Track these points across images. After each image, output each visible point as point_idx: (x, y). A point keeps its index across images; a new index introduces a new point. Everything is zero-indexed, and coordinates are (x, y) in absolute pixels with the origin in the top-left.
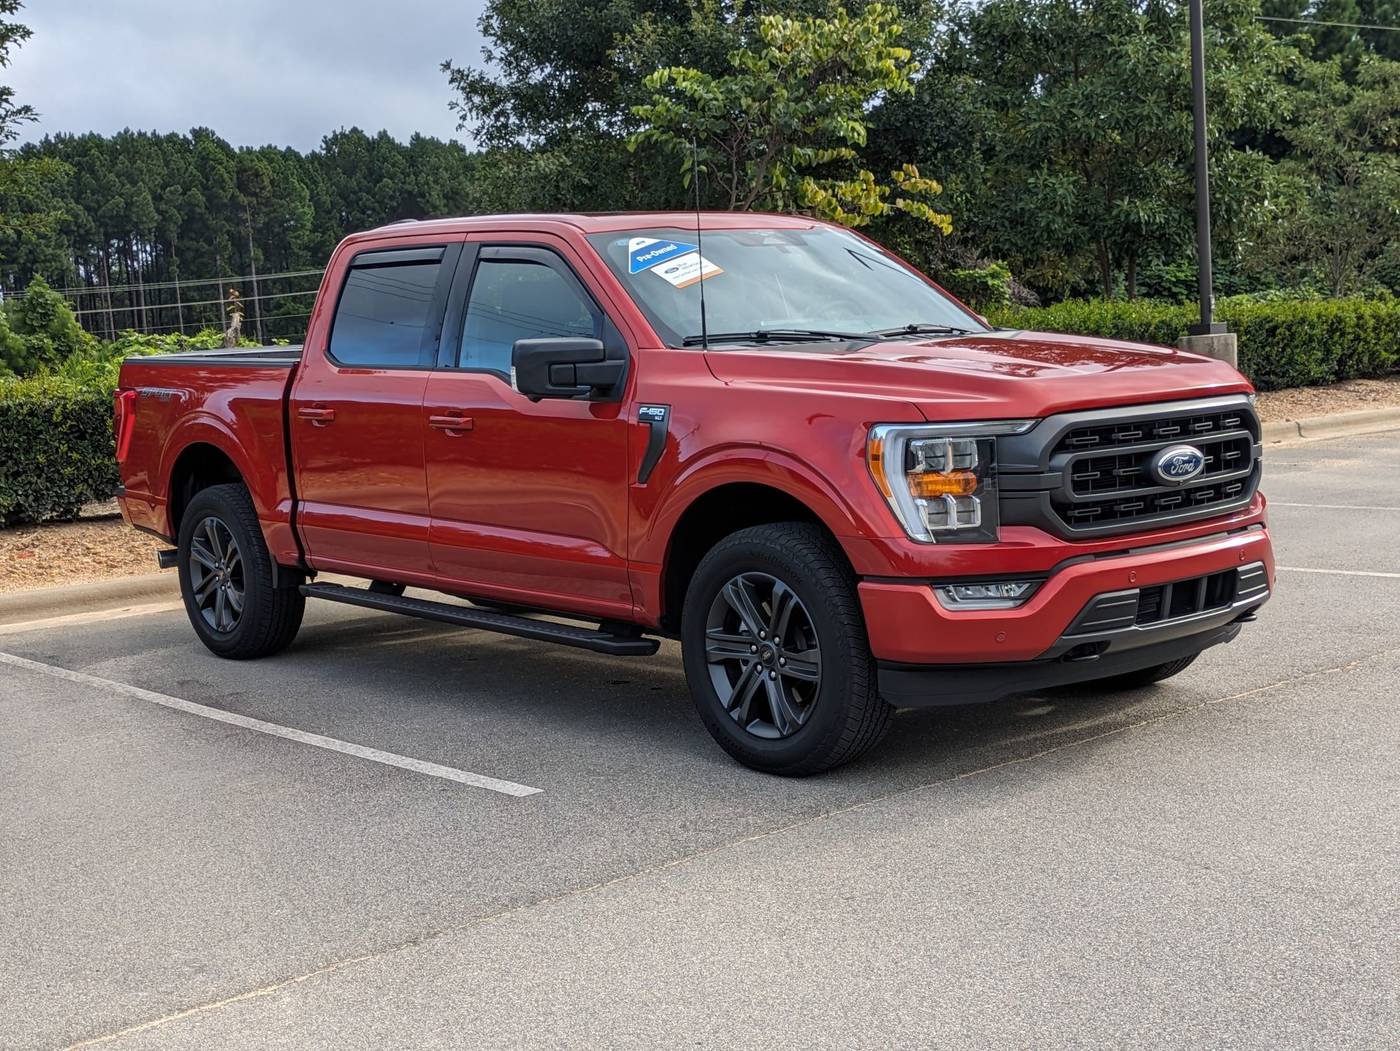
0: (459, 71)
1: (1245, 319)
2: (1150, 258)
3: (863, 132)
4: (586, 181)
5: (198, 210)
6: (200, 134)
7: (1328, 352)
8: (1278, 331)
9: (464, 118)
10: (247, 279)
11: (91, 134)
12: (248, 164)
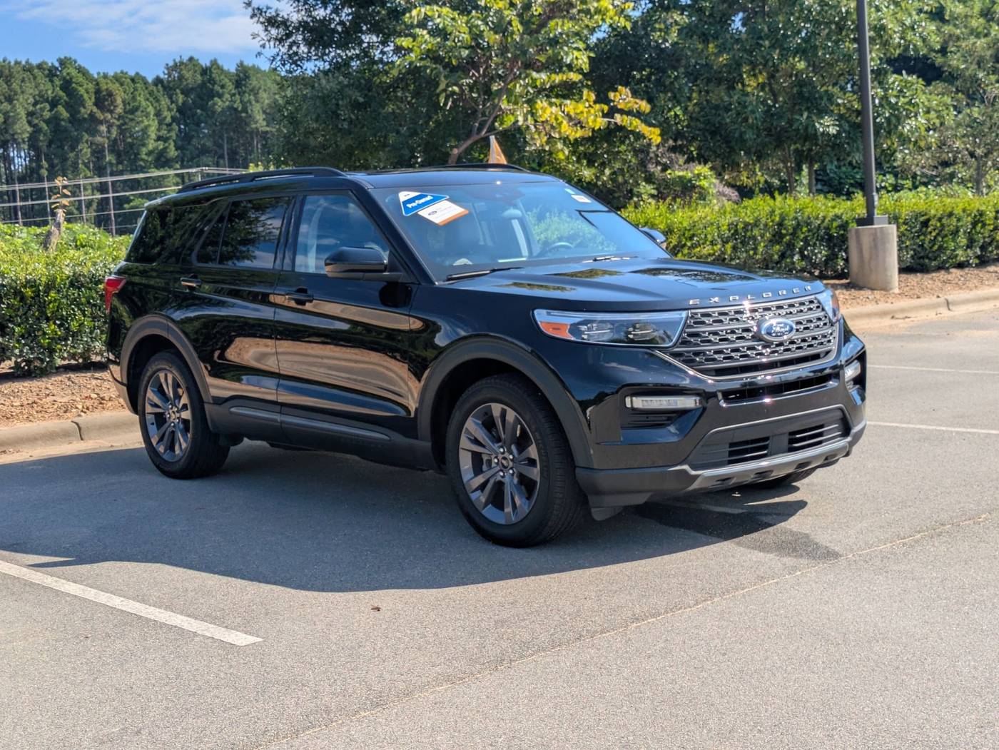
0: (258, 9)
3: (586, 60)
4: (361, 100)
5: (63, 124)
6: (65, 62)
7: (972, 240)
8: (930, 223)
9: (263, 46)
10: (104, 180)
12: (104, 87)
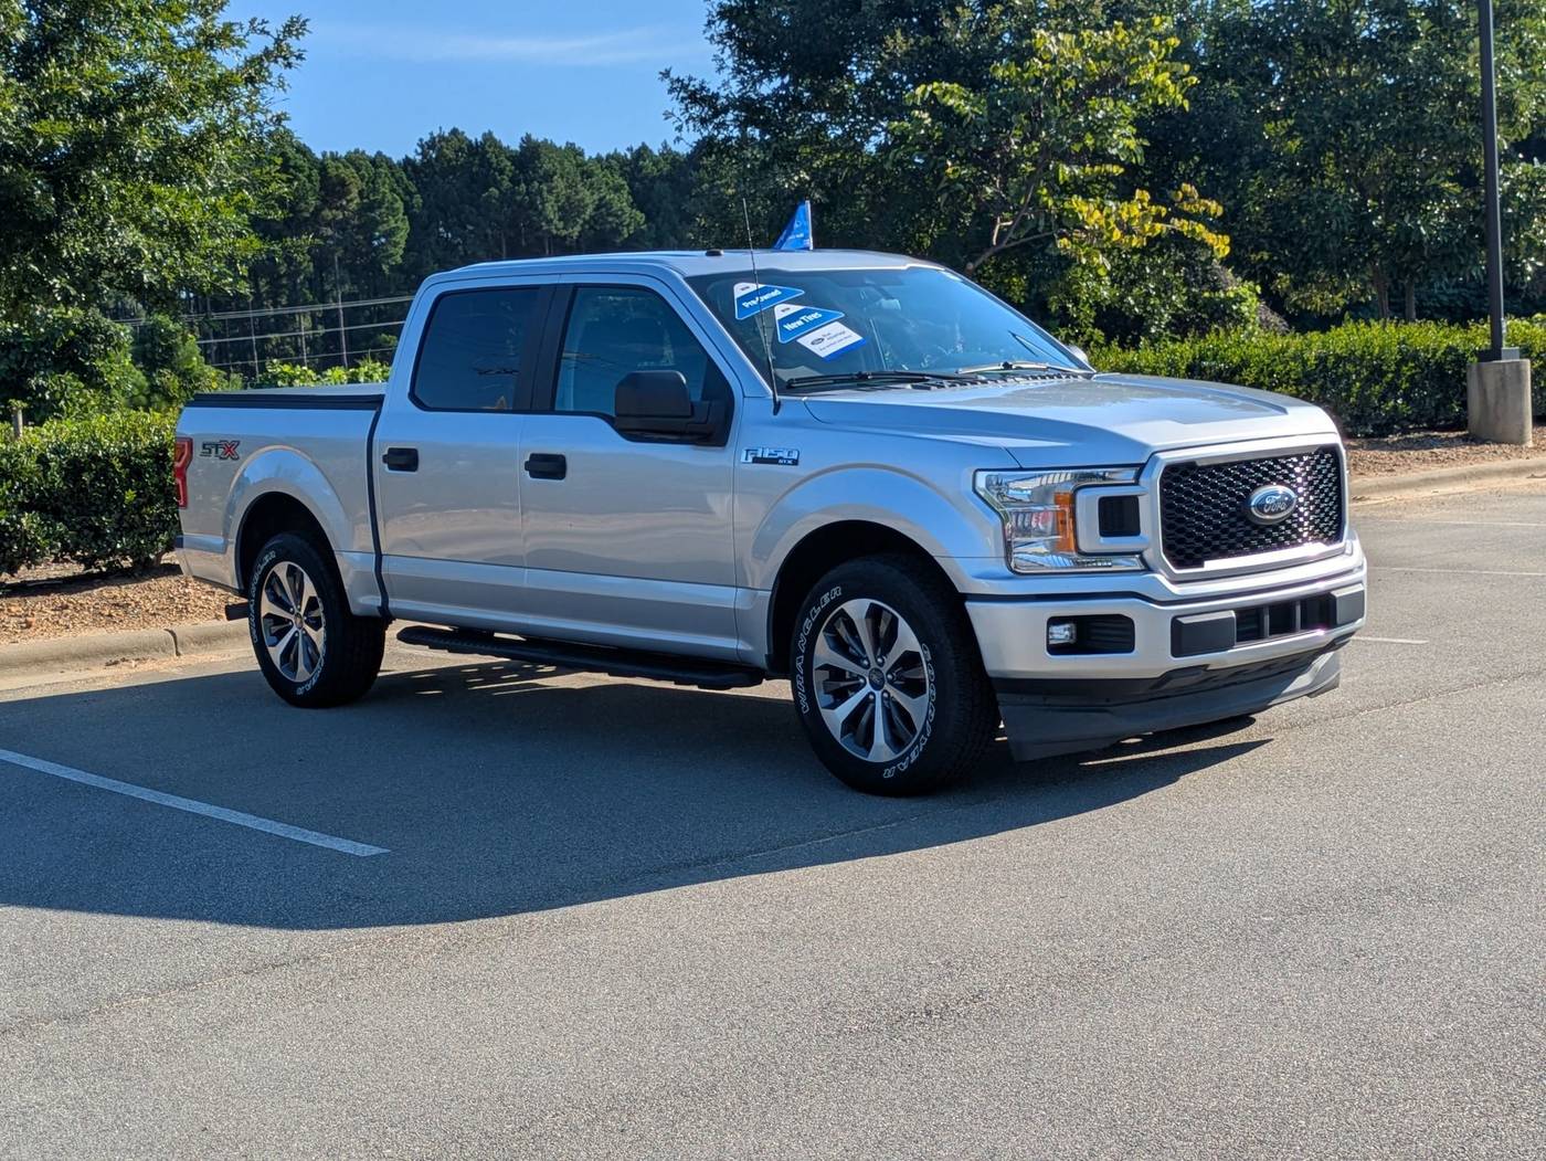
0: (678, 80)
2: (1432, 280)
3: (1137, 150)
10: (332, 307)
12: (332, 172)
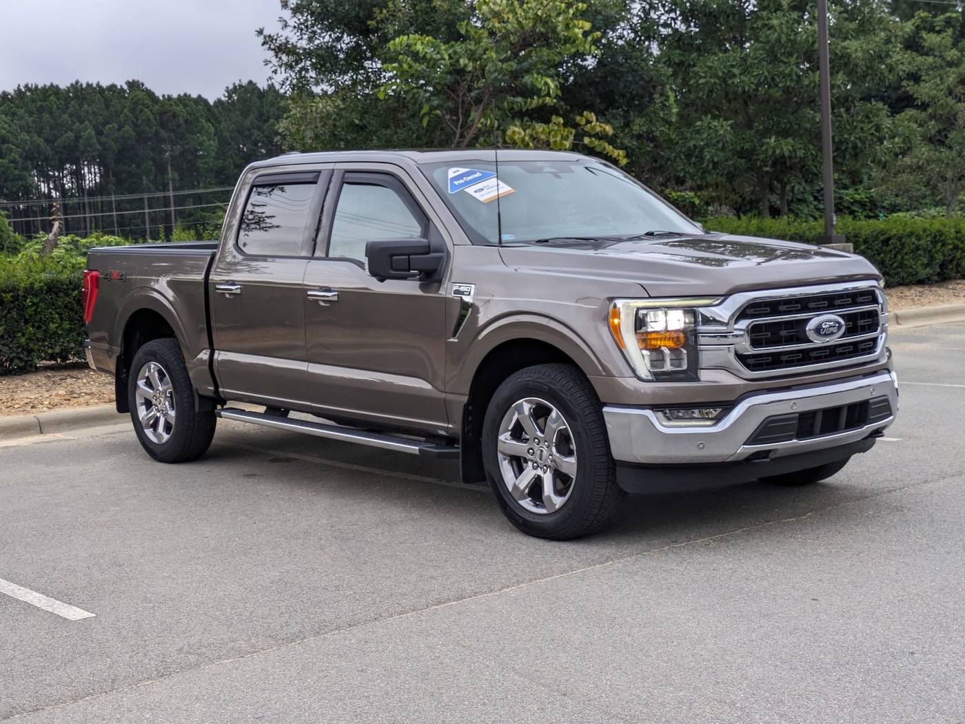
1: (863, 232)
2: (793, 184)
4: (357, 122)
5: (130, 142)
6: (133, 85)
7: (932, 258)
9: (275, 72)
10: (167, 194)
11: (52, 85)
12: (168, 107)
